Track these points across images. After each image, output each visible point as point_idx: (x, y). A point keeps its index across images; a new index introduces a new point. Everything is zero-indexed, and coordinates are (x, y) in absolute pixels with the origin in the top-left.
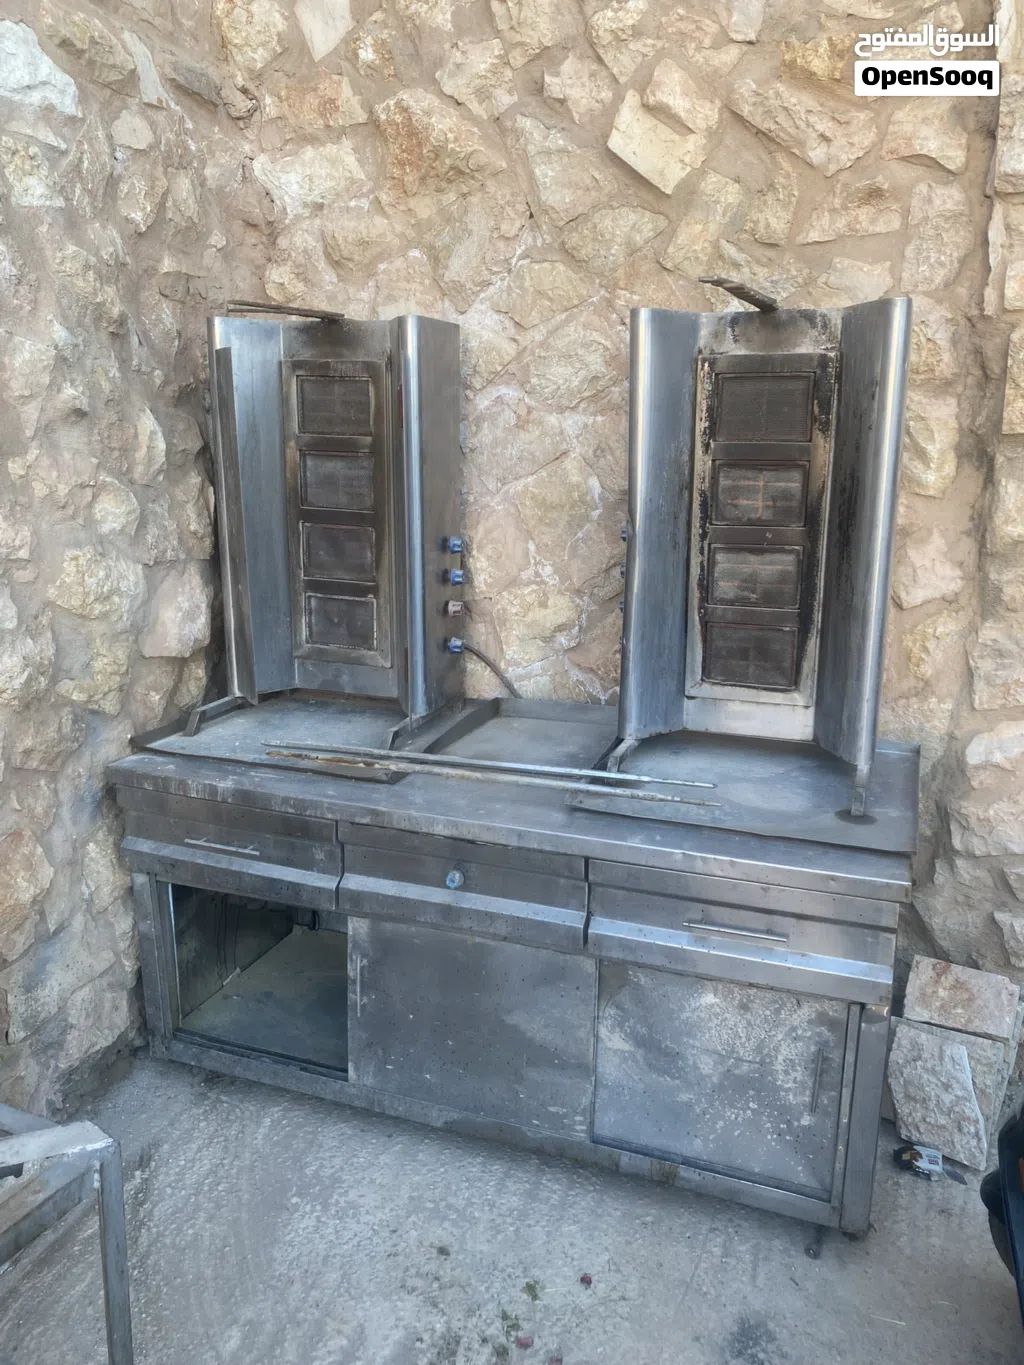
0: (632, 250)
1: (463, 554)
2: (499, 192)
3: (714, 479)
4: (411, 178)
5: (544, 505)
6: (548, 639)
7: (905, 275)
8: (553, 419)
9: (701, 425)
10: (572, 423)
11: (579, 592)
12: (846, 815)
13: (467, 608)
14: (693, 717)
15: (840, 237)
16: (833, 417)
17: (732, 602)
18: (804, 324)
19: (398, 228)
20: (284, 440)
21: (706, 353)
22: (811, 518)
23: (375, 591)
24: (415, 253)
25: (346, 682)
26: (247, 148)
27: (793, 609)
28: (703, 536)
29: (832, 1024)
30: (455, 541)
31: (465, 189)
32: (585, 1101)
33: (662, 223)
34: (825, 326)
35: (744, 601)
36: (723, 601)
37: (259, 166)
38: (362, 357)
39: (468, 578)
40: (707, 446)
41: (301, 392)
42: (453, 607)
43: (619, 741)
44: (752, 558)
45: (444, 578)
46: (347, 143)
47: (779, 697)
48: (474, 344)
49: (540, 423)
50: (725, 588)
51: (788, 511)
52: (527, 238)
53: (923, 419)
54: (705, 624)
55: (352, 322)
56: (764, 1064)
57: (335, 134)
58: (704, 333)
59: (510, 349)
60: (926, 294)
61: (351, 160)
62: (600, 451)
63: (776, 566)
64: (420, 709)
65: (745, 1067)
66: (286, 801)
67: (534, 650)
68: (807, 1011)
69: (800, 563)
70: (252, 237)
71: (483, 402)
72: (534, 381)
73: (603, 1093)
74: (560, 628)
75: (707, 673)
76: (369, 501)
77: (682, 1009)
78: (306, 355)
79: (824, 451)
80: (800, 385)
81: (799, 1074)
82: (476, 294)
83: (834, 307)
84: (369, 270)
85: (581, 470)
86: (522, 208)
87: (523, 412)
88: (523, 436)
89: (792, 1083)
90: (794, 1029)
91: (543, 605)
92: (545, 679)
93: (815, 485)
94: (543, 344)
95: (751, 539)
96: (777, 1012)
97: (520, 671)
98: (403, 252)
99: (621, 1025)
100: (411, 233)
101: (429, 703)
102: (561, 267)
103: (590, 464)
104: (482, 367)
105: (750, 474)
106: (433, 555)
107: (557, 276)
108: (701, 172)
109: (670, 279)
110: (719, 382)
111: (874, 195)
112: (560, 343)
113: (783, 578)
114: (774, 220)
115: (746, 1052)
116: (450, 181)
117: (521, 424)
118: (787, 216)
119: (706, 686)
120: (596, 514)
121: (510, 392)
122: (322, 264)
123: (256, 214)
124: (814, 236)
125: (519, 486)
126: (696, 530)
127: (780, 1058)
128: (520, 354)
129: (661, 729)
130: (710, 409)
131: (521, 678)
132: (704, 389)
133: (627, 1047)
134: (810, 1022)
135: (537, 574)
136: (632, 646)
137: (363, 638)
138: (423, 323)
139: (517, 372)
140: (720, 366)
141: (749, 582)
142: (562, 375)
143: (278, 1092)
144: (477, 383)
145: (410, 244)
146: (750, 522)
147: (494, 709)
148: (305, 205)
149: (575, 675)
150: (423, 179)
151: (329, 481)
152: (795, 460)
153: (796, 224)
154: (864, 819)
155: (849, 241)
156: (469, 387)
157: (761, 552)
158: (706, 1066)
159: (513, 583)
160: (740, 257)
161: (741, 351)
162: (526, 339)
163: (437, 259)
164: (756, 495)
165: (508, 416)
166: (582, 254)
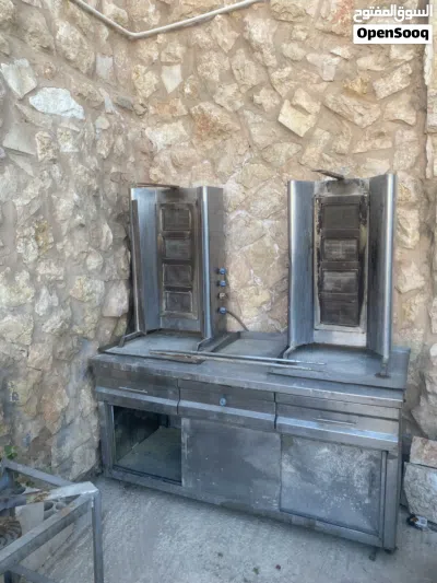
0: (288, 158)
1: (225, 275)
2: (238, 138)
3: (322, 244)
4: (204, 134)
5: (255, 254)
6: (260, 307)
7: (395, 164)
8: (259, 223)
9: (316, 223)
10: (267, 224)
11: (271, 289)
12: (379, 375)
13: (227, 296)
14: (318, 338)
15: (368, 151)
16: (368, 219)
17: (331, 292)
18: (355, 185)
19: (200, 152)
20: (157, 233)
21: (318, 196)
22: (361, 258)
23: (191, 289)
24: (206, 162)
25: (180, 326)
26: (143, 125)
27: (356, 294)
28: (319, 266)
29: (376, 460)
30: (222, 270)
31: (224, 137)
32: (277, 493)
33: (300, 147)
34: (363, 185)
35: (336, 291)
36: (328, 291)
37: (147, 131)
38: (186, 202)
39: (227, 284)
40: (319, 232)
41: (164, 215)
42: (222, 295)
43: (288, 347)
44: (338, 274)
45: (218, 284)
46: (180, 122)
47: (351, 329)
48: (229, 195)
49: (254, 224)
50: (328, 286)
51: (352, 256)
52: (248, 155)
53: (405, 218)
54: (321, 300)
55: (182, 189)
56: (349, 477)
57: (176, 119)
58: (316, 190)
59: (242, 197)
60: (403, 171)
61: (182, 129)
62: (278, 234)
63: (347, 277)
64: (209, 336)
65: (341, 479)
66: (157, 371)
67: (254, 311)
68: (364, 455)
69: (357, 275)
70: (144, 158)
71: (232, 217)
72: (252, 208)
73: (284, 490)
74: (264, 303)
75: (323, 320)
76: (189, 256)
77: (315, 454)
78: (165, 202)
79: (365, 232)
80: (354, 207)
81: (363, 481)
82: (229, 176)
83: (366, 177)
84: (189, 168)
85: (271, 241)
86: (246, 144)
87: (248, 220)
88: (248, 229)
89: (361, 486)
90: (360, 462)
91: (257, 294)
92: (258, 324)
94: (255, 194)
95: (338, 266)
96: (353, 455)
97: (248, 320)
98: (201, 161)
99: (290, 462)
100: (204, 154)
101: (212, 333)
102: (261, 165)
103: (274, 239)
104: (232, 203)
105: (336, 241)
106: (213, 275)
107: (259, 168)
108: (314, 129)
109: (303, 168)
110: (323, 207)
111: (381, 134)
112: (262, 194)
113: (350, 282)
114: (343, 145)
115: (341, 472)
116: (219, 135)
117: (247, 225)
118: (347, 143)
119: (322, 325)
120: (277, 258)
121: (243, 213)
122: (171, 167)
123: (147, 149)
124: (358, 150)
125: (247, 248)
126: (316, 263)
127: (355, 475)
128: (246, 198)
129: (304, 343)
130: (320, 217)
131: (249, 323)
132: (317, 210)
133: (293, 470)
134: (366, 459)
135: (254, 282)
136: (292, 310)
137: (186, 308)
138: (209, 188)
139: (246, 205)
140: (323, 201)
141: (338, 283)
142: (263, 206)
143: (154, 491)
144: (230, 210)
145: (203, 158)
146: (337, 260)
147: (238, 335)
148: (164, 145)
149: (270, 322)
150: (209, 134)
151: (174, 248)
152: (354, 236)
153: (351, 146)
154: (386, 377)
155: (372, 152)
156: (226, 211)
157: (341, 272)
158: (326, 479)
159: (245, 286)
160: (331, 159)
161: (330, 195)
162: (248, 193)
163: (214, 164)
164: (339, 250)
165: (242, 222)
166: (270, 160)
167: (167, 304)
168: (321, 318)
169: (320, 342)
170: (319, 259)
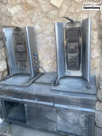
0: (55, 16)
1: (37, 56)
2: (37, 10)
3: (67, 44)
4: (27, 9)
5: (46, 48)
7: (90, 16)
8: (47, 38)
9: (65, 37)
10: (49, 38)
11: (52, 59)
12: (87, 87)
13: (38, 62)
14: (67, 74)
15: (81, 11)
16: (82, 35)
17: (70, 60)
18: (77, 23)
19: (26, 16)
21: (65, 28)
22: (80, 48)
23: (26, 61)
24: (28, 19)
25: (24, 72)
26: (7, 7)
27: (78, 60)
28: (66, 51)
29: (87, 117)
30: (36, 54)
31: (33, 10)
32: (56, 126)
33: (58, 12)
34: (80, 23)
35: (72, 59)
37: (9, 9)
38: (22, 32)
39: (38, 58)
40: (66, 40)
41: (15, 37)
42: (36, 62)
43: (57, 78)
44: (72, 54)
45: (35, 59)
46: (19, 5)
47: (77, 71)
48: (36, 29)
49: (45, 38)
50: (69, 58)
51: (77, 48)
52: (42, 16)
53: (93, 34)
54: (67, 63)
55: (20, 28)
56: (79, 121)
57: (17, 4)
58: (64, 25)
59: (41, 30)
60: (93, 18)
61: (19, 8)
62: (53, 42)
63: (76, 55)
65: (76, 122)
66: (14, 90)
67: (47, 66)
68: (84, 115)
69: (79, 54)
70: (9, 18)
71: (38, 36)
72: (44, 33)
73: (58, 125)
74: (50, 64)
76: (25, 50)
77: (67, 115)
79: (81, 39)
80: (77, 31)
81: (83, 123)
82: (36, 23)
83: (81, 20)
84: (23, 21)
85: (51, 44)
86: (41, 12)
87: (43, 37)
88: (43, 40)
89: (82, 124)
90: (82, 117)
91: (48, 61)
92: (49, 70)
93: (80, 44)
94: (45, 29)
95: (72, 51)
96: (80, 115)
97: (46, 69)
98: (27, 19)
99: (60, 116)
100: (27, 16)
101: (34, 74)
102: (46, 19)
104: (38, 32)
105: (72, 43)
106: (33, 56)
107: (45, 20)
108: (62, 5)
109: (60, 19)
110: (66, 31)
112: (47, 28)
113: (77, 56)
114: (72, 10)
115: (76, 120)
116: (31, 9)
117: (43, 39)
118: (74, 9)
119: (68, 70)
120: (53, 49)
121: (41, 35)
123: (9, 15)
124: (77, 12)
125: (43, 46)
126: (65, 51)
127: (81, 121)
128: (42, 30)
129: (63, 76)
130: (66, 35)
131: (46, 70)
132: (65, 32)
133: (60, 119)
134: (84, 116)
135: (47, 57)
136: (58, 66)
137: (25, 67)
139: (42, 32)
140: (67, 29)
141: (72, 57)
142: (47, 32)
143: (18, 125)
144: (37, 34)
145: (28, 18)
146: (72, 49)
147: (43, 74)
148: (15, 14)
149: (52, 69)
150: (28, 9)
151: (20, 48)
152: (77, 41)
153: (75, 10)
154: (89, 88)
156: (36, 35)
157: (74, 53)
158: (71, 121)
159: (44, 58)
160: (68, 15)
161: (69, 27)
162: (42, 28)
163: (31, 19)
164: (72, 46)
165: (41, 38)
166: (48, 17)
167: (19, 66)
168: (67, 68)
169: (68, 75)
170: (66, 49)
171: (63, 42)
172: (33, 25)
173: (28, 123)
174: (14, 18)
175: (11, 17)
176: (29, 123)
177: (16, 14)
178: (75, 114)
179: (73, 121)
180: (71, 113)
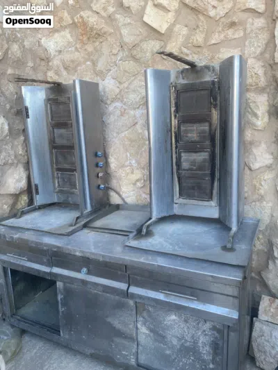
0: (153, 54)
2: (111, 40)
3: (179, 127)
4: (85, 38)
5: (130, 140)
6: (135, 184)
7: (246, 52)
8: (132, 112)
9: (173, 109)
10: (138, 113)
12: (225, 248)
13: (108, 175)
14: (177, 210)
15: (222, 41)
16: (218, 102)
17: (187, 170)
18: (206, 70)
19: (83, 55)
20: (48, 123)
21: (174, 84)
22: (213, 139)
23: (75, 170)
24: (89, 63)
25: (70, 200)
26: (40, 36)
27: (208, 172)
28: (176, 148)
29: (219, 331)
30: (100, 153)
31: (101, 40)
32: (134, 350)
33: (163, 43)
34: (214, 70)
35: (191, 169)
36: (184, 170)
37: (43, 41)
38: (67, 95)
40: (175, 116)
41: (51, 108)
42: (101, 175)
43: (150, 219)
44: (194, 154)
45: (97, 165)
46: (67, 31)
47: (206, 203)
48: (107, 90)
49: (128, 113)
50: (185, 165)
51: (204, 137)
52: (121, 54)
53: (255, 102)
54: (179, 178)
56: (195, 342)
57: (63, 28)
58: (172, 77)
59: (117, 91)
60: (255, 58)
61: (69, 36)
63: (202, 156)
64: (89, 208)
65: (188, 344)
66: (32, 242)
68: (208, 325)
69: (210, 155)
70: (43, 63)
71: (111, 108)
72: (125, 100)
73: (140, 348)
74: (138, 180)
77: (164, 320)
78: (51, 97)
79: (215, 115)
80: (205, 92)
81: (207, 348)
82: (107, 74)
83: (216, 64)
84: (75, 70)
85: (142, 128)
86: (118, 44)
87: (123, 111)
88: (123, 118)
89: (206, 351)
90: (204, 331)
91: (132, 173)
92: (134, 197)
93: (213, 128)
94: (127, 88)
95: (193, 148)
96: (198, 324)
97: (126, 195)
98: (84, 63)
99: (145, 324)
100: (86, 57)
101: (92, 207)
102: (131, 62)
103: (144, 126)
104: (109, 97)
105: (191, 125)
106: (91, 158)
107: (130, 65)
108: (173, 25)
109: (165, 62)
110: (178, 93)
111: (233, 24)
112: (132, 87)
113: (204, 161)
114: (199, 38)
115: (188, 338)
116: (96, 38)
117: (122, 115)
118: (203, 36)
119: (181, 199)
121: (118, 104)
122: (62, 70)
123: (43, 56)
124: (213, 42)
125: (123, 134)
127: (200, 341)
128: (120, 92)
129: (165, 214)
130: (176, 103)
131: (127, 197)
132: (173, 96)
133: (147, 332)
134: (210, 329)
135: (130, 163)
139: (119, 97)
140: (179, 87)
141: (193, 163)
142: (133, 97)
144: (109, 102)
145: (87, 60)
146: (192, 142)
147: (118, 207)
148: (56, 51)
149: (144, 196)
150: (89, 38)
151: (61, 136)
152: (206, 119)
153: (206, 39)
154: (232, 250)
156: (106, 104)
157: (196, 152)
158: (175, 342)
159: (123, 166)
160: (188, 52)
161: (185, 82)
162: (122, 87)
163: (94, 64)
164: (193, 132)
165: (118, 112)
166: (138, 57)
167: (58, 182)
168: (180, 193)
169: (180, 214)
170: (177, 141)
171: (168, 121)
172: (99, 78)
173: (64, 335)
174: (56, 62)
175: (47, 60)
176: (67, 337)
177: (60, 52)
178: (186, 321)
179: (180, 339)
180: (173, 317)
